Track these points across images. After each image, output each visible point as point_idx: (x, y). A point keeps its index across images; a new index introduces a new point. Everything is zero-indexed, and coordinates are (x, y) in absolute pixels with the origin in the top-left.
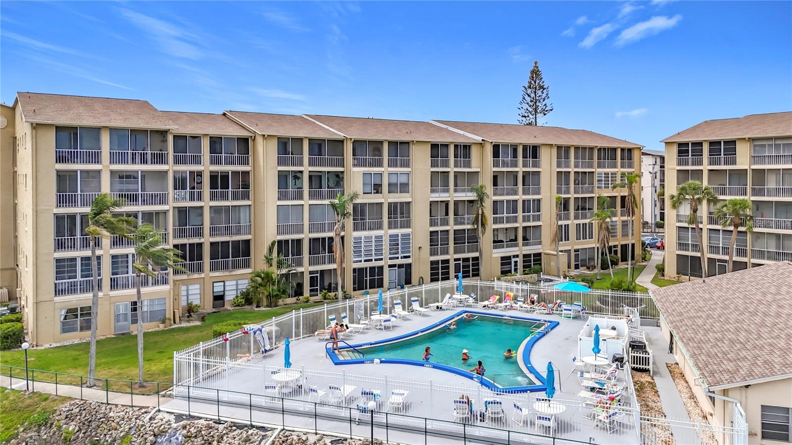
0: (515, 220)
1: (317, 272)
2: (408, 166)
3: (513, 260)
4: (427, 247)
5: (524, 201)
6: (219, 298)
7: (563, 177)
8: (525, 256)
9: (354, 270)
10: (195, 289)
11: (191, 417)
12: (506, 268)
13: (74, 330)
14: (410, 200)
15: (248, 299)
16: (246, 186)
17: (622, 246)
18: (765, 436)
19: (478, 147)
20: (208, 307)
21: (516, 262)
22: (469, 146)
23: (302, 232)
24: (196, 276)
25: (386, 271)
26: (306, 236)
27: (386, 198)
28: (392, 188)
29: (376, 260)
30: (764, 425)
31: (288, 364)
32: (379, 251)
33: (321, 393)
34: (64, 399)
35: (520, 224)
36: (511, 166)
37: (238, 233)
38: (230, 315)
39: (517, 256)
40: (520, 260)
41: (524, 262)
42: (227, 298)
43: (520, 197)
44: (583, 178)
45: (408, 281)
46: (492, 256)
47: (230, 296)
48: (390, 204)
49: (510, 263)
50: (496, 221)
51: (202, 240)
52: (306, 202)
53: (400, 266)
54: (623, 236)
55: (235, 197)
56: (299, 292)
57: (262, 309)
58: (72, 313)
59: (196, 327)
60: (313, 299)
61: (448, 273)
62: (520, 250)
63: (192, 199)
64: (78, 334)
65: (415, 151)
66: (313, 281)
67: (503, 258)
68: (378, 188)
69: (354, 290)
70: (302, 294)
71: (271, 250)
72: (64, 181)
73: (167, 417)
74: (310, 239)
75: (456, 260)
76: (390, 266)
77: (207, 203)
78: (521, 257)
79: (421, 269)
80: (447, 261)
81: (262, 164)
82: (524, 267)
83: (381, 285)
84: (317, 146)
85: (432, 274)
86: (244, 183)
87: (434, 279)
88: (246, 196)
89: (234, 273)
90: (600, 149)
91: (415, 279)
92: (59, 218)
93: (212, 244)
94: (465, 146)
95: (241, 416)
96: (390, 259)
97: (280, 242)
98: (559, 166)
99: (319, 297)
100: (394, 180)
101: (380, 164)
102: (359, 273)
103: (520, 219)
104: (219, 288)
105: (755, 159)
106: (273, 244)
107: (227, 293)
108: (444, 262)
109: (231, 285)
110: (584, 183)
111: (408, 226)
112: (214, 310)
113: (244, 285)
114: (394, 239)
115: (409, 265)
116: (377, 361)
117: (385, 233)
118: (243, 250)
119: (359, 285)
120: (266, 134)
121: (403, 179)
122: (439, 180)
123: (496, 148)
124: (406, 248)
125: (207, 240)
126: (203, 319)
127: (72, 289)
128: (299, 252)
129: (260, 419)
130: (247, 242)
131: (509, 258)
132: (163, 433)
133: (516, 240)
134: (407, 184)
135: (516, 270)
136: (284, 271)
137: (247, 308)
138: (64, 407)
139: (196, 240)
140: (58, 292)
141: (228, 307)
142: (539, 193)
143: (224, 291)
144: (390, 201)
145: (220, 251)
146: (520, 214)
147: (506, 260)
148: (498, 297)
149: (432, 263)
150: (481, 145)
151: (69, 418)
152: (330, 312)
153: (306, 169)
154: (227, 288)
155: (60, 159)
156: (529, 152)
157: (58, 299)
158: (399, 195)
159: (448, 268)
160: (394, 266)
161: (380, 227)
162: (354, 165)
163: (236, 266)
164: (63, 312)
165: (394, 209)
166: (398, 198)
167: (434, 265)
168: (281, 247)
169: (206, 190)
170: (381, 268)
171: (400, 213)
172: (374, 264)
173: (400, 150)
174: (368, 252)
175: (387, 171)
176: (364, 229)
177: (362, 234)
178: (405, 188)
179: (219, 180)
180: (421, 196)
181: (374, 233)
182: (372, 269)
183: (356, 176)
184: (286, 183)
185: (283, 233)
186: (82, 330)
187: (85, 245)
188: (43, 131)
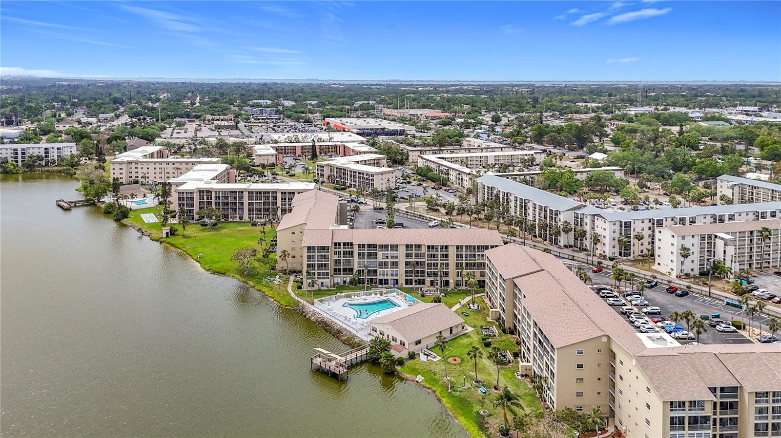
0: (437, 269)
1: (369, 278)
2: (397, 251)
4: (404, 274)
5: (441, 263)
6: (345, 282)
7: (459, 256)
10: (339, 278)
12: (432, 284)
13: (310, 287)
14: (398, 261)
15: (351, 283)
16: (352, 254)
18: (373, 330)
20: (342, 284)
23: (365, 268)
24: (339, 276)
25: (389, 280)
27: (389, 260)
28: (392, 257)
32: (387, 275)
33: (331, 311)
34: (301, 303)
35: (439, 270)
36: (436, 252)
37: (350, 266)
39: (438, 280)
40: (439, 282)
41: (441, 282)
43: (439, 262)
46: (427, 280)
47: (348, 281)
48: (391, 262)
50: (428, 269)
51: (341, 267)
52: (366, 260)
53: (394, 279)
55: (349, 257)
57: (354, 286)
59: (335, 290)
61: (412, 283)
65: (399, 247)
66: (367, 281)
67: (431, 280)
68: (387, 257)
69: (379, 284)
70: (365, 284)
71: (356, 272)
72: (309, 257)
73: (312, 309)
75: (415, 279)
76: (391, 279)
77: (342, 258)
79: (402, 281)
80: (412, 279)
84: (369, 246)
85: (406, 283)
88: (351, 257)
89: (348, 276)
90: (478, 246)
91: (399, 283)
92: (307, 264)
93: (343, 268)
94: (419, 245)
95: (320, 312)
96: (391, 277)
97: (359, 270)
98: (457, 252)
99: (369, 285)
100: (392, 255)
101: (388, 251)
102: (381, 281)
104: (345, 279)
106: (357, 270)
108: (410, 279)
109: (348, 278)
110: (470, 257)
111: (398, 268)
113: (351, 279)
114: (392, 272)
115: (398, 279)
117: (389, 270)
118: (350, 270)
119: (381, 283)
120: (356, 242)
121: (396, 255)
122: (408, 255)
123: (429, 246)
124: (396, 274)
126: (337, 288)
128: (364, 273)
129: (322, 313)
130: (352, 268)
133: (437, 275)
136: (360, 277)
137: (351, 285)
139: (339, 267)
140: (308, 278)
141: (347, 284)
142: (448, 261)
145: (345, 270)
146: (439, 267)
150: (424, 245)
151: (301, 306)
153: (366, 251)
155: (308, 252)
156: (444, 247)
159: (412, 281)
161: (388, 268)
162: (380, 251)
163: (349, 274)
164: (308, 283)
165: (393, 263)
166: (394, 260)
167: (407, 280)
168: (359, 271)
169: (342, 255)
170: (388, 280)
171: (395, 264)
172: (385, 278)
173: (395, 247)
174: (384, 275)
175: (390, 253)
176: (382, 268)
177: (382, 270)
178: (396, 257)
179: (345, 253)
180: (402, 260)
181: (385, 270)
182: (385, 279)
183: (380, 254)
184: (361, 255)
185: (359, 268)
186: (312, 287)
187: (312, 270)
188: (305, 247)
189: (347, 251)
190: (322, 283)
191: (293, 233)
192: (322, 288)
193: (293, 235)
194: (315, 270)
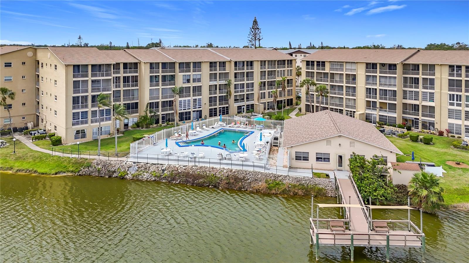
0: (243, 91)
1: (164, 114)
2: (200, 71)
3: (242, 107)
4: (208, 103)
5: (247, 84)
6: (126, 125)
7: (263, 74)
8: (247, 105)
9: (179, 113)
11: (138, 162)
12: (240, 110)
13: (79, 138)
14: (201, 85)
15: (138, 125)
16: (137, 81)
17: (287, 99)
19: (229, 62)
20: (122, 129)
21: (244, 108)
22: (225, 62)
23: (159, 99)
25: (192, 113)
26: (160, 100)
27: (192, 85)
28: (194, 81)
29: (188, 109)
30: (296, 157)
31: (167, 146)
32: (189, 105)
33: (178, 154)
34: (93, 159)
35: (245, 93)
36: (242, 70)
37: (134, 100)
38: (132, 131)
39: (244, 106)
40: (245, 107)
41: (247, 108)
42: (129, 125)
43: (245, 82)
44: (271, 73)
45: (201, 117)
46: (234, 106)
47: (130, 124)
48: (193, 87)
49: (241, 109)
50: (235, 92)
51: (120, 103)
52: (160, 87)
53: (197, 111)
54: (288, 95)
55: (133, 86)
56: (157, 122)
57: (144, 129)
58: (78, 132)
59: (122, 136)
60: (163, 125)
61: (216, 113)
62: (245, 103)
63: (117, 87)
65: (203, 65)
66: (163, 118)
68: (188, 81)
69: (179, 121)
70: (158, 123)
71: (147, 107)
72: (76, 84)
73: (131, 163)
74: (162, 102)
75: (219, 108)
76: (193, 111)
77: (122, 89)
78: (246, 106)
79: (206, 112)
80: (216, 109)
81: (144, 73)
82: (247, 110)
83: (190, 119)
84: (165, 65)
85: (210, 114)
86: (135, 80)
87: (211, 116)
88: (137, 85)
89: (132, 115)
90: (279, 61)
91: (203, 117)
92: (74, 98)
93: (124, 104)
94: (223, 62)
95: (155, 162)
96: (193, 108)
97: (150, 103)
98: (261, 69)
99: (165, 124)
100: (195, 77)
101: (189, 71)
102: (181, 114)
103: (245, 91)
104: (126, 121)
105: (331, 69)
106: (148, 103)
107: (129, 123)
108: (215, 109)
109: (131, 120)
110: (271, 75)
111: (201, 95)
112: (125, 130)
113: (136, 120)
114: (195, 100)
115: (201, 111)
117: (191, 98)
118: (134, 107)
119: (181, 119)
120: (146, 62)
121: (198, 77)
122: (213, 77)
123: (236, 63)
124: (200, 103)
125: (122, 103)
126: (123, 133)
127: (78, 123)
128: (158, 107)
129: (160, 162)
130: (137, 103)
131: (241, 106)
132: (130, 167)
133: (243, 99)
134: (200, 79)
135: (243, 111)
136: (153, 114)
137: (138, 129)
138: (95, 161)
141: (130, 128)
142: (253, 80)
143: (128, 123)
144: (193, 85)
146: (245, 89)
147: (239, 108)
148: (234, 123)
150: (230, 62)
151: (98, 164)
153: (161, 74)
154: (129, 121)
155: (74, 77)
156: (249, 64)
157: (74, 127)
158: (197, 83)
159: (216, 111)
160: (195, 111)
161: (189, 96)
162: (180, 72)
163: (133, 113)
164: (75, 132)
165: (194, 89)
167: (211, 110)
168: (151, 105)
169: (122, 84)
170: (190, 112)
171: (198, 90)
172: (187, 111)
173: (198, 65)
174: (185, 106)
175: (192, 74)
176: (183, 97)
177: (182, 99)
179: (126, 80)
180: (206, 83)
181: (187, 99)
182: (186, 113)
183: (180, 77)
184: (153, 80)
185: (152, 100)
186: (81, 138)
187: (82, 107)
188: (69, 67)
189: (129, 77)
191: (8, 65)
193: (8, 69)
194: (86, 106)
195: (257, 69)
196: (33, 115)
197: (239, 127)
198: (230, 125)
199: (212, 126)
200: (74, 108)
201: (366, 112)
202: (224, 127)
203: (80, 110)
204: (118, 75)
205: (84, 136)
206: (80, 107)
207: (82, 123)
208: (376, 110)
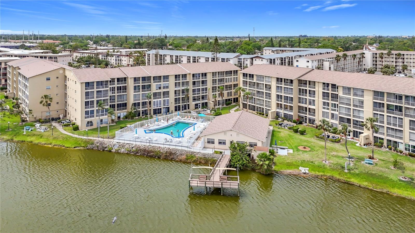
0: (199, 94)
1: (143, 110)
2: (168, 81)
3: (199, 104)
4: (174, 102)
5: (202, 88)
6: (119, 117)
7: (214, 81)
8: (202, 103)
9: (153, 109)
11: (119, 142)
12: (196, 107)
13: (89, 126)
14: (169, 90)
15: (126, 117)
17: (234, 98)
18: (208, 143)
19: (189, 75)
20: (117, 120)
21: (200, 105)
23: (140, 100)
25: (162, 109)
26: (141, 101)
27: (162, 90)
28: (164, 88)
29: (159, 106)
30: (208, 141)
31: (136, 133)
32: (160, 104)
33: (142, 138)
34: (95, 140)
35: (201, 95)
36: (198, 79)
37: (124, 101)
38: (122, 121)
39: (200, 103)
40: (201, 105)
41: (202, 105)
42: (121, 117)
43: (201, 87)
44: (221, 80)
45: (168, 111)
46: (192, 104)
47: (122, 117)
48: (163, 92)
50: (193, 94)
51: (115, 103)
52: (141, 93)
53: (166, 108)
54: (234, 95)
55: (123, 92)
56: (139, 115)
57: (130, 120)
58: (88, 122)
59: (115, 125)
60: (143, 117)
61: (180, 109)
62: (201, 101)
63: (113, 94)
64: (90, 127)
65: (170, 77)
66: (143, 113)
67: (195, 104)
68: (160, 88)
69: (153, 114)
70: (140, 116)
71: (132, 106)
72: (87, 94)
73: (115, 143)
75: (182, 105)
76: (163, 108)
77: (116, 94)
78: (201, 103)
79: (172, 108)
80: (180, 106)
81: (130, 84)
82: (202, 106)
83: (161, 113)
84: (144, 79)
85: (175, 109)
86: (125, 88)
87: (176, 110)
88: (126, 92)
89: (123, 111)
90: (226, 71)
91: (170, 111)
92: (86, 102)
93: (117, 104)
94: (185, 75)
95: (129, 142)
96: (163, 106)
97: (134, 103)
98: (213, 77)
99: (144, 117)
100: (164, 86)
101: (161, 82)
102: (155, 110)
103: (201, 93)
104: (119, 115)
105: (257, 80)
106: (133, 104)
108: (178, 106)
109: (122, 114)
110: (221, 81)
111: (169, 97)
112: (118, 120)
113: (125, 114)
114: (164, 101)
115: (169, 107)
116: (154, 132)
117: (162, 99)
118: (125, 105)
119: (155, 113)
120: (131, 77)
122: (177, 84)
123: (193, 75)
124: (168, 103)
125: (116, 103)
126: (116, 123)
127: (88, 117)
128: (139, 105)
129: (131, 142)
130: (126, 103)
131: (198, 104)
132: (115, 145)
133: (200, 99)
134: (168, 86)
135: (199, 107)
136: (135, 110)
137: (126, 119)
138: (96, 141)
139: (113, 103)
140: (86, 118)
141: (121, 119)
142: (207, 86)
144: (163, 91)
145: (119, 106)
146: (201, 92)
147: (196, 105)
148: (187, 117)
149: (175, 106)
150: (190, 74)
151: (97, 143)
152: (145, 122)
153: (141, 84)
155: (86, 89)
156: (204, 75)
157: (86, 119)
158: (166, 89)
159: (180, 107)
160: (164, 108)
161: (160, 98)
162: (154, 83)
163: (123, 109)
164: (87, 122)
165: (164, 93)
166: (166, 90)
167: (176, 107)
168: (134, 104)
169: (116, 91)
171: (166, 94)
172: (159, 108)
173: (166, 78)
174: (157, 105)
175: (162, 83)
177: (156, 100)
178: (167, 87)
180: (172, 89)
181: (159, 100)
183: (154, 86)
184: (136, 88)
185: (135, 101)
186: (90, 126)
187: (91, 107)
188: (82, 84)
189: (120, 87)
190: (102, 120)
191: (48, 79)
192: (102, 126)
193: (48, 81)
194: (93, 107)
195: (209, 78)
196: (63, 110)
197: (189, 120)
198: (184, 118)
199: (172, 119)
200: (86, 108)
201: (277, 110)
202: (180, 119)
203: (89, 109)
204: (113, 86)
205: (92, 125)
206: (89, 107)
207: (91, 117)
208: (282, 109)
